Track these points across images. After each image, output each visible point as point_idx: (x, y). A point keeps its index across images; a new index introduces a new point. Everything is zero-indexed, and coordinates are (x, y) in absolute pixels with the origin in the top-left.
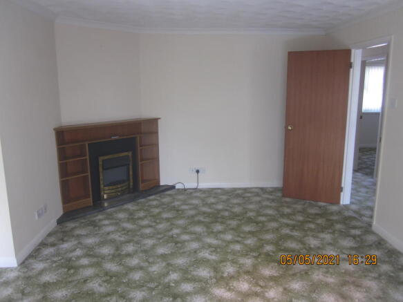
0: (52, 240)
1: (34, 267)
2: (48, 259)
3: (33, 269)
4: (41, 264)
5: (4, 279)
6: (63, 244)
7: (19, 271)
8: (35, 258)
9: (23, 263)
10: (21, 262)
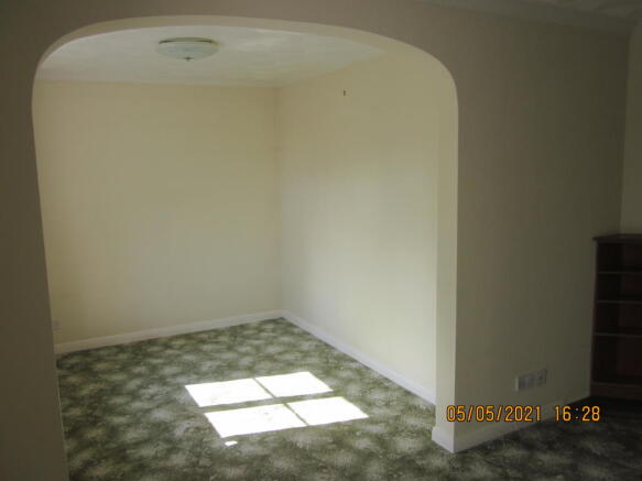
0: (535, 435)
1: (472, 467)
2: (501, 466)
3: (469, 470)
4: (485, 469)
5: (424, 462)
6: (545, 452)
7: (449, 462)
8: (487, 454)
9: (465, 452)
10: (463, 448)
